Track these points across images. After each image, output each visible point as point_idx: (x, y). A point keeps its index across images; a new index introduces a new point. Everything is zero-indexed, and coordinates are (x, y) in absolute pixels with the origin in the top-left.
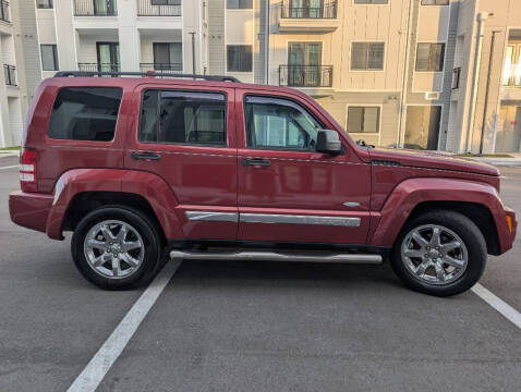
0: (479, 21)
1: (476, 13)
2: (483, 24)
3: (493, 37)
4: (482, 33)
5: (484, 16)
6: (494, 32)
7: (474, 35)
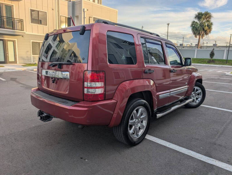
0: (84, 12)
1: (83, 8)
2: (85, 13)
3: (89, 19)
4: (85, 17)
5: (86, 10)
6: (89, 17)
7: (83, 17)
